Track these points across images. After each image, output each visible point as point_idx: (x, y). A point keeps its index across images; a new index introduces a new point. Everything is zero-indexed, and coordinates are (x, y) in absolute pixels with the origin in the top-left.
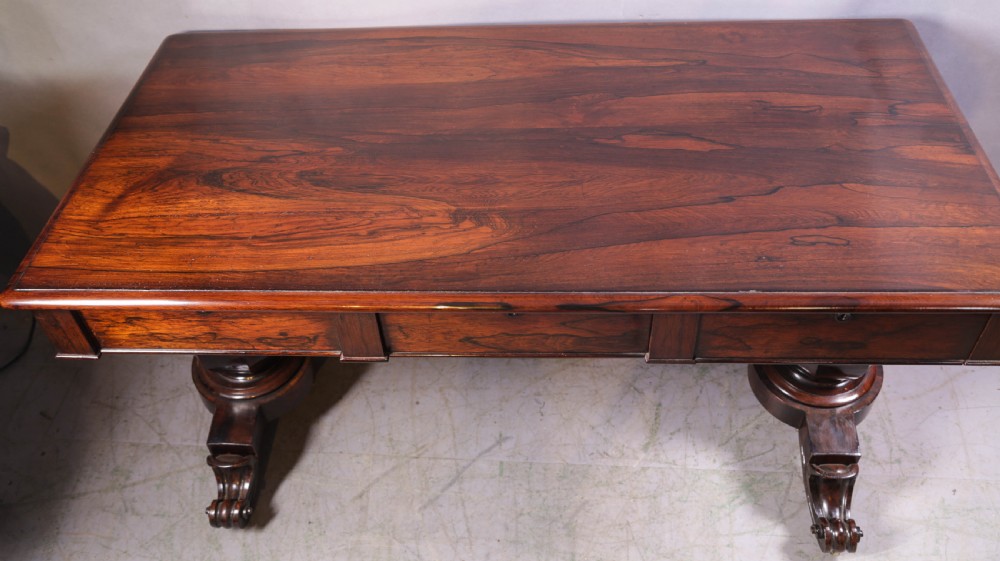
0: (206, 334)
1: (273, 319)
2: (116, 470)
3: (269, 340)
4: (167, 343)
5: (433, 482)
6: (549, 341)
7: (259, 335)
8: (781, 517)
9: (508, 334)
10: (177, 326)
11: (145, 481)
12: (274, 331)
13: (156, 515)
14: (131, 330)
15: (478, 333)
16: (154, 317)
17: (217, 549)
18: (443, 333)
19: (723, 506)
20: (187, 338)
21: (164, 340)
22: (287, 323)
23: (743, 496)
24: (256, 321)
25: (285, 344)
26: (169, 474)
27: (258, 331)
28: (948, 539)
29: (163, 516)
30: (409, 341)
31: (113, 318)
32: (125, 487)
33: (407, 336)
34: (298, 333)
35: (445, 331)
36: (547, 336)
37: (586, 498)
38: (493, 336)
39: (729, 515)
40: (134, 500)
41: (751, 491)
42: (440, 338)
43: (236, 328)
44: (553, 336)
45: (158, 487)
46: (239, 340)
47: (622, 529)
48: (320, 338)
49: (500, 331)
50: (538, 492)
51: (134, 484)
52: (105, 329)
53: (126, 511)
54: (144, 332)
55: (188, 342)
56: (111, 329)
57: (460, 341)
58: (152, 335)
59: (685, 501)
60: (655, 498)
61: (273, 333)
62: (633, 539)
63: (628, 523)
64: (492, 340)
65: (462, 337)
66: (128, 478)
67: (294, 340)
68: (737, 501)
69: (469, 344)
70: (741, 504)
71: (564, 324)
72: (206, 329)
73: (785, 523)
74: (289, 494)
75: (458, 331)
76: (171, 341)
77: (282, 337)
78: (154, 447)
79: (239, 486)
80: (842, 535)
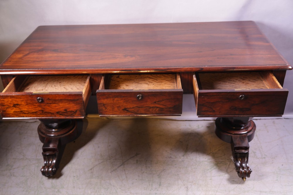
0: (39, 111)
1: (63, 104)
2: (8, 165)
3: (61, 113)
5: (115, 165)
6: (151, 110)
7: (57, 111)
8: (227, 172)
9: (138, 107)
10: (30, 107)
11: (18, 168)
12: (61, 109)
13: (22, 176)
14: (15, 109)
15: (128, 107)
16: (23, 104)
17: (43, 184)
18: (117, 107)
19: (208, 170)
20: (33, 113)
21: (25, 114)
22: (67, 106)
23: (215, 167)
24: (57, 105)
25: (66, 114)
26: (26, 165)
27: (57, 109)
28: (281, 177)
29: (24, 176)
30: (106, 110)
31: (9, 105)
32: (11, 169)
33: (106, 108)
34: (71, 109)
35: (118, 106)
36: (150, 108)
37: (164, 168)
38: (133, 108)
39: (210, 172)
40: (14, 173)
41: (217, 166)
42: (116, 109)
43: (50, 108)
44: (152, 107)
45: (23, 169)
46: (51, 113)
47: (176, 176)
48: (78, 112)
49: (135, 105)
50: (149, 167)
51: (14, 169)
52: (5, 109)
53: (11, 175)
54: (19, 110)
56: (8, 109)
57: (123, 110)
58: (21, 111)
59: (196, 169)
60: (187, 168)
61: (62, 110)
62: (180, 178)
63: (178, 174)
64: (133, 109)
65: (123, 108)
66: (12, 167)
67: (69, 112)
68: (213, 168)
69: (126, 111)
70: (214, 169)
71: (155, 102)
72: (40, 109)
73: (229, 174)
74: (67, 170)
75: (122, 106)
76: (28, 114)
77: (65, 111)
78: (21, 159)
79: (52, 162)
80: (246, 171)
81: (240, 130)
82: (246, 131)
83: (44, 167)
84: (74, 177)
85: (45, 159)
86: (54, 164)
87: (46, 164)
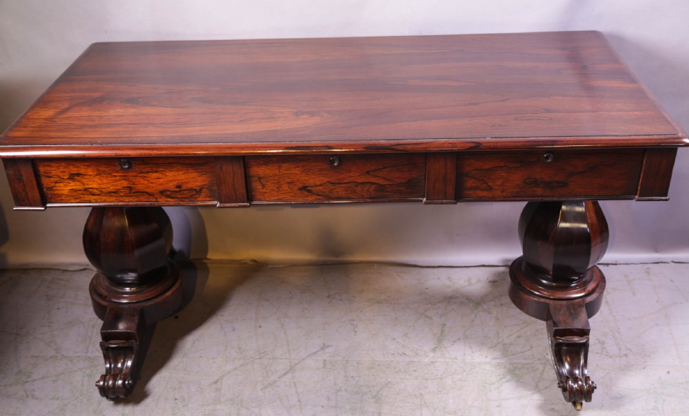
0: (124, 188)
1: (173, 173)
2: (19, 372)
3: (168, 193)
4: (96, 197)
5: (272, 373)
6: (359, 189)
7: (161, 188)
8: (537, 388)
9: (331, 183)
10: (105, 181)
11: (43, 378)
12: (170, 184)
13: (53, 399)
14: (73, 185)
15: (311, 182)
16: (90, 173)
18: (288, 183)
19: (493, 383)
20: (110, 192)
21: (93, 195)
22: (183, 177)
23: (508, 377)
24: (161, 175)
25: (179, 196)
26: (63, 373)
27: (162, 184)
28: (664, 400)
29: (58, 399)
30: (264, 190)
31: (61, 175)
32: (26, 382)
33: (264, 186)
34: (190, 186)
35: (290, 180)
36: (358, 184)
37: (389, 380)
38: (321, 185)
39: (498, 388)
40: (33, 390)
41: (514, 374)
42: (285, 187)
43: (146, 182)
44: (362, 183)
45: (54, 382)
46: (147, 193)
47: (417, 398)
48: (204, 190)
49: (326, 180)
50: (352, 377)
51: (34, 380)
52: (53, 184)
53: (27, 397)
54: (81, 187)
55: (111, 196)
56: (57, 185)
57: (299, 189)
58: (86, 189)
59: (465, 381)
60: (441, 379)
61: (171, 186)
62: (425, 403)
63: (421, 394)
64: (320, 187)
65: (301, 186)
66: (29, 377)
67: (186, 192)
68: (504, 380)
69: (306, 193)
70: (507, 382)
71: (368, 172)
72: (125, 184)
73: (540, 393)
75: (298, 180)
76: (99, 195)
77: (178, 189)
78: (52, 357)
79: (123, 364)
80: (581, 387)
81: (567, 288)
82: (581, 292)
83: (104, 378)
84: (176, 399)
85: (106, 358)
86: (127, 371)
87: (108, 370)
